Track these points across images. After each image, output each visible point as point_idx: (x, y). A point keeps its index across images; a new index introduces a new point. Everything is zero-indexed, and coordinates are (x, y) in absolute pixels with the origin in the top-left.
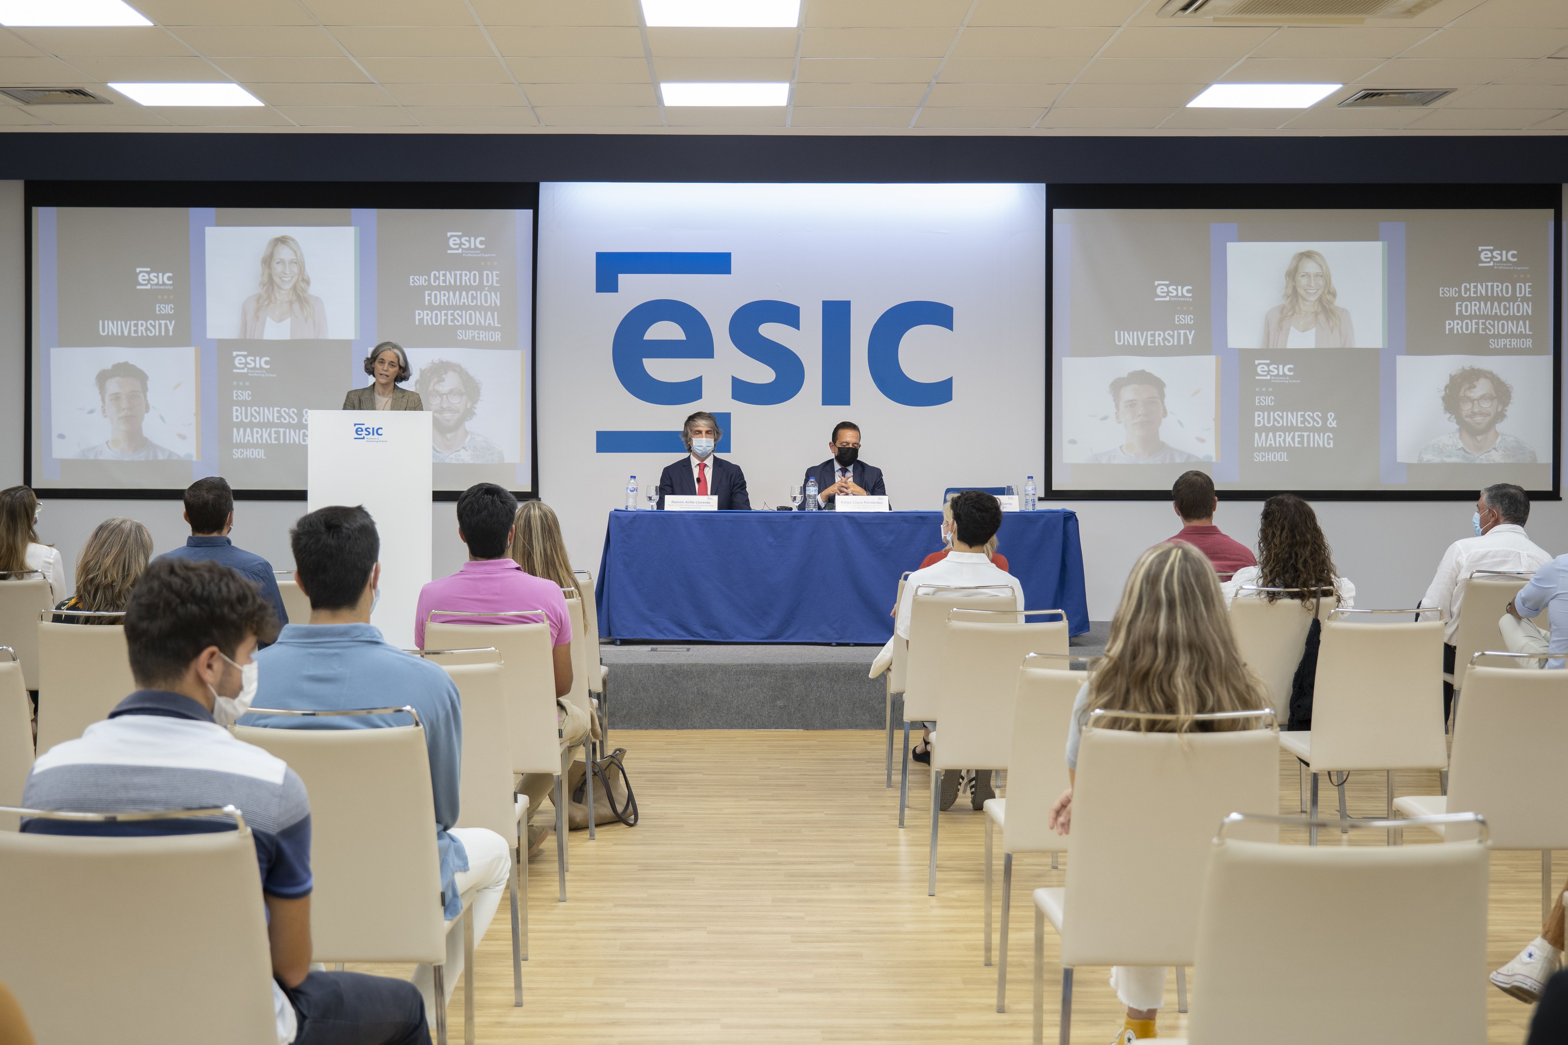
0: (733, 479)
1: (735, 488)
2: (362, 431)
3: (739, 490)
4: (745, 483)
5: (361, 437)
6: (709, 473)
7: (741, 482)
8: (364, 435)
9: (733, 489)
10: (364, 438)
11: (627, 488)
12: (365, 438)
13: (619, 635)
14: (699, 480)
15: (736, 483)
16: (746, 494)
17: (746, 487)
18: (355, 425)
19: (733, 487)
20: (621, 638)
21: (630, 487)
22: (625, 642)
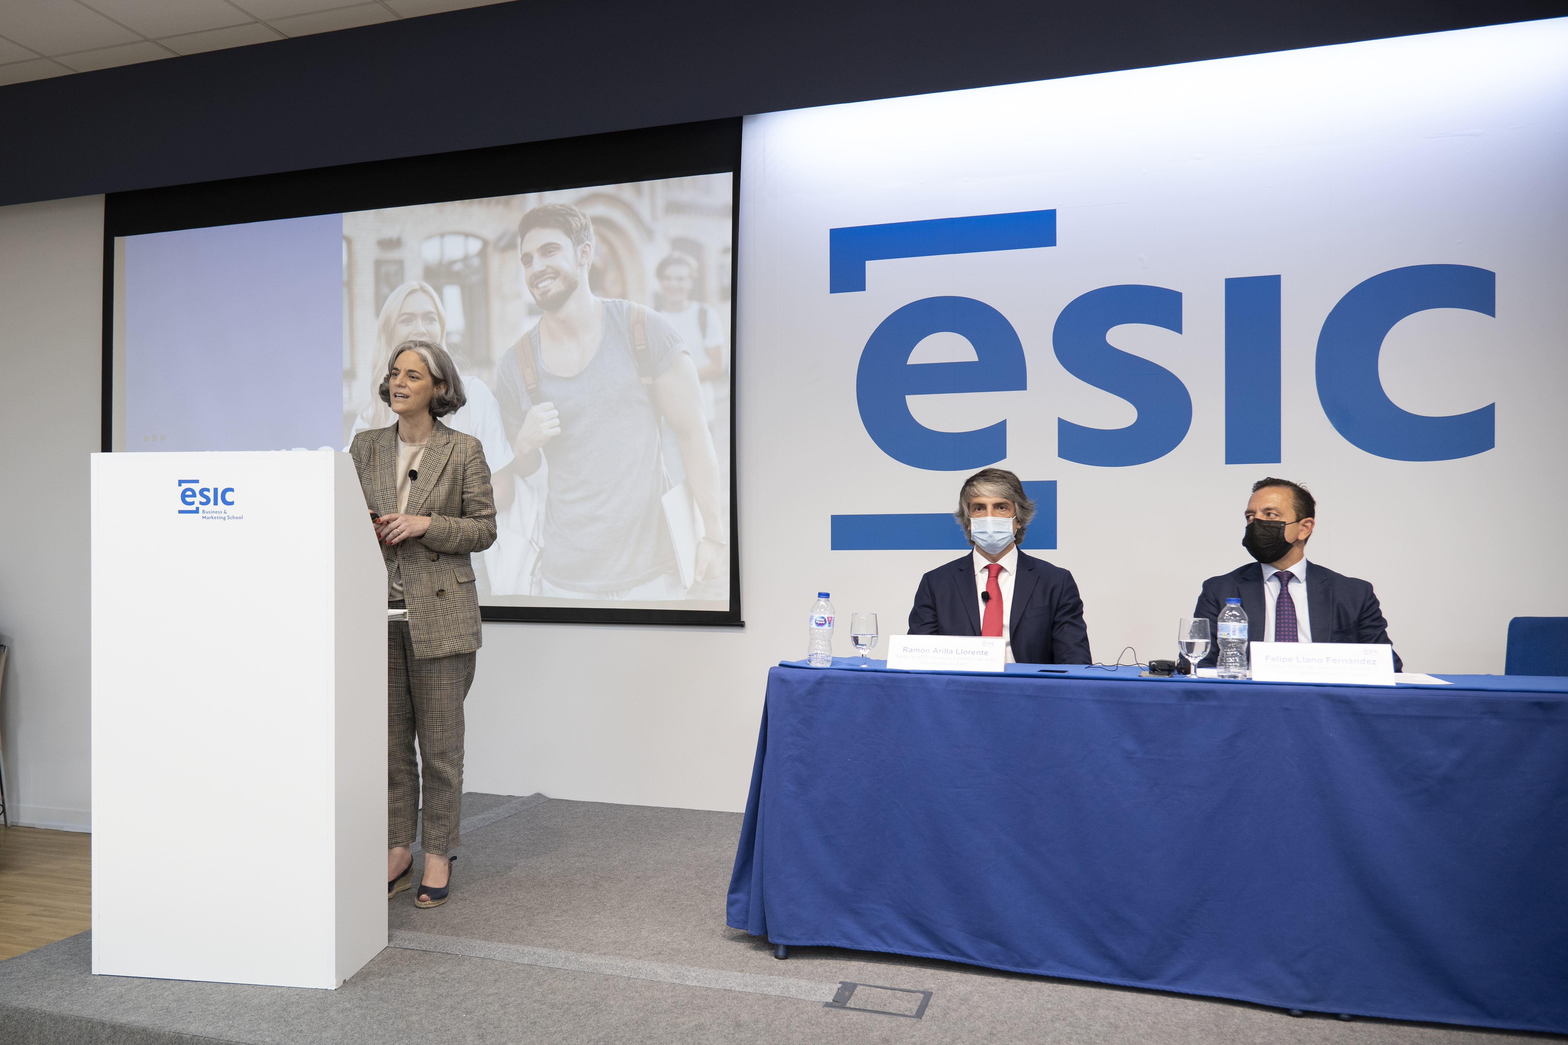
0: (1057, 594)
1: (1060, 613)
2: (194, 495)
3: (1067, 618)
4: (1080, 603)
5: (193, 508)
6: (1007, 584)
7: (1072, 601)
8: (197, 504)
9: (1055, 614)
10: (197, 511)
11: (811, 619)
12: (200, 511)
13: (782, 936)
14: (986, 596)
15: (1061, 603)
16: (1083, 627)
17: (1082, 613)
18: (181, 482)
19: (1057, 610)
20: (786, 942)
21: (817, 617)
22: (792, 952)
